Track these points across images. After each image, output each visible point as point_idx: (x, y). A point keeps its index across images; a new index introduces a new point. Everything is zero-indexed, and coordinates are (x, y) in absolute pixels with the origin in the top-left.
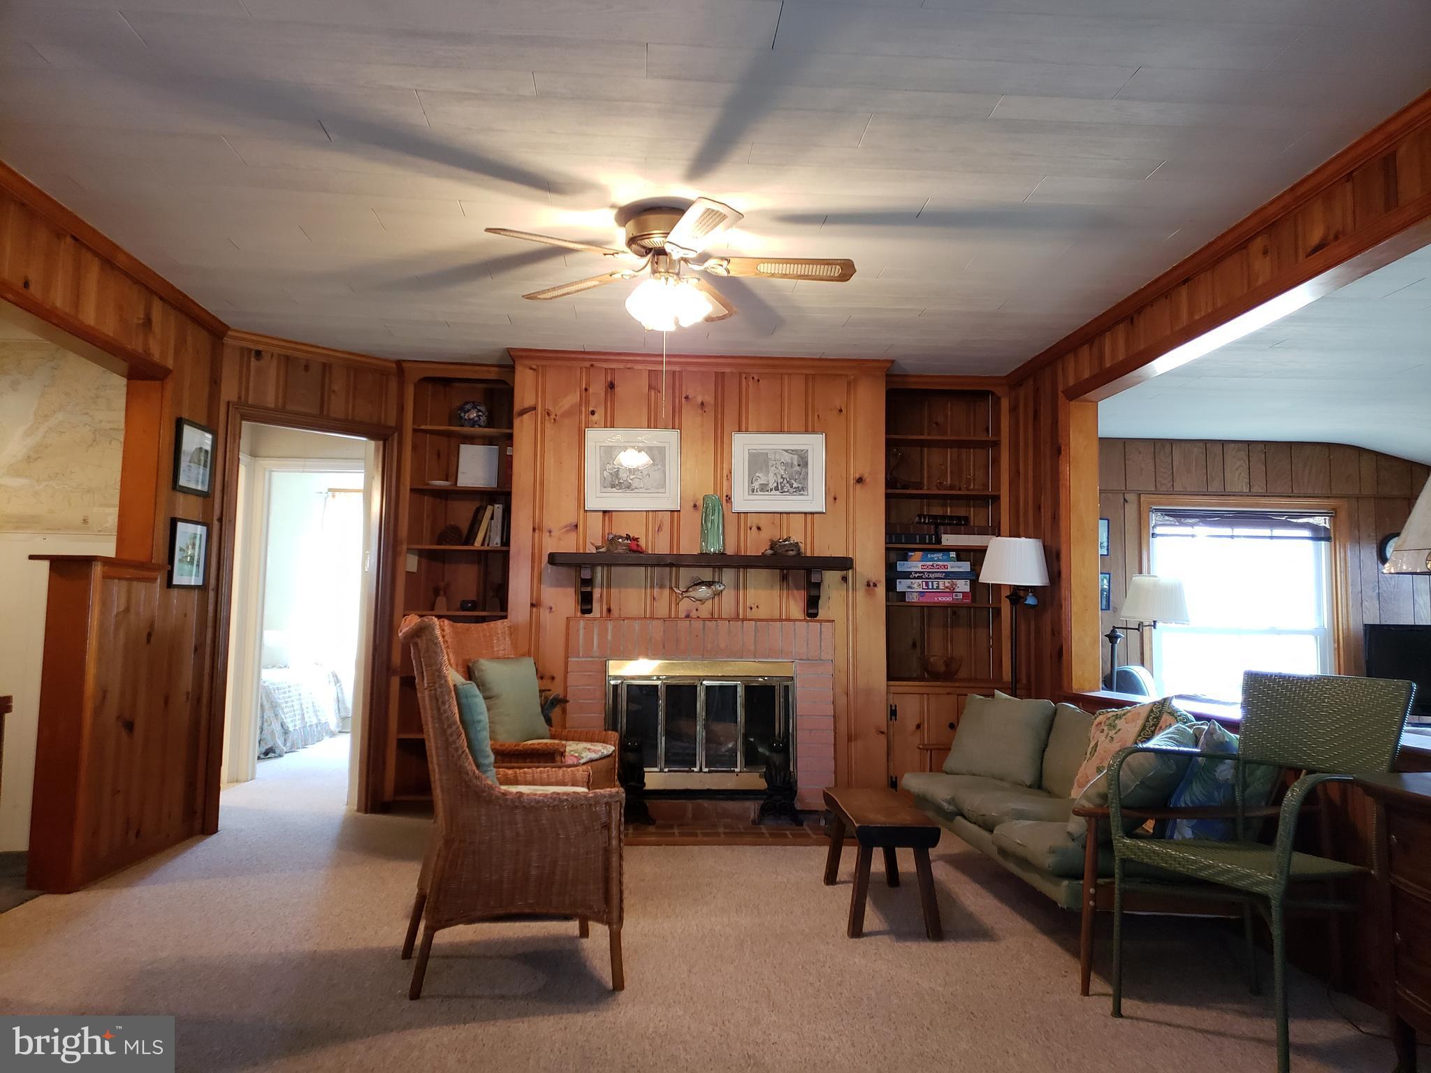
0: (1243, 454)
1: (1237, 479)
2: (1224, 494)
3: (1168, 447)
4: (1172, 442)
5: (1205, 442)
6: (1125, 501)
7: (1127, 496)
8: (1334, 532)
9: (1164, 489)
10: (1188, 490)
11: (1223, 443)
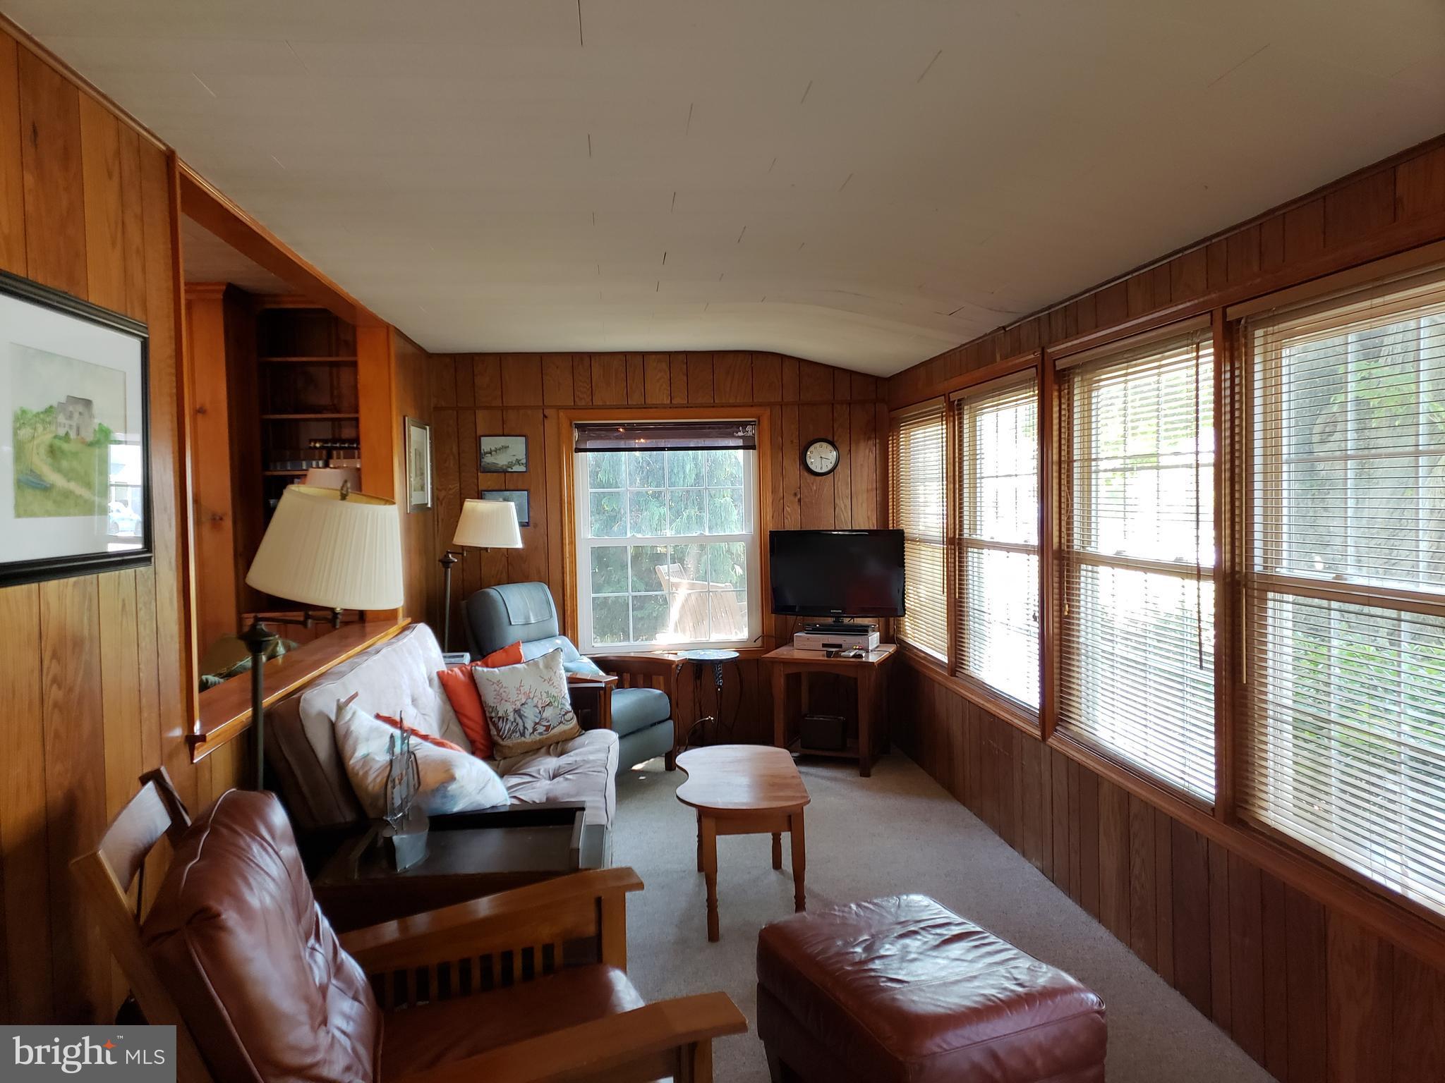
0: (664, 366)
1: (658, 392)
2: (645, 407)
3: (587, 360)
4: (591, 355)
5: (625, 354)
6: (545, 416)
7: (547, 412)
8: (759, 437)
9: (583, 403)
10: (608, 404)
11: (644, 355)
